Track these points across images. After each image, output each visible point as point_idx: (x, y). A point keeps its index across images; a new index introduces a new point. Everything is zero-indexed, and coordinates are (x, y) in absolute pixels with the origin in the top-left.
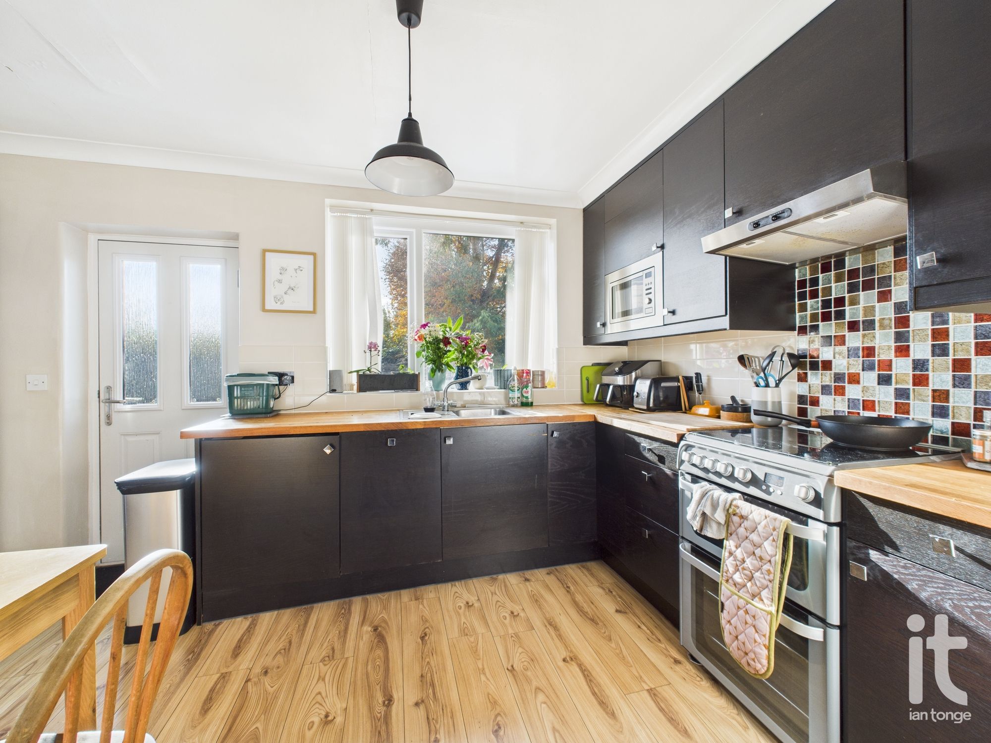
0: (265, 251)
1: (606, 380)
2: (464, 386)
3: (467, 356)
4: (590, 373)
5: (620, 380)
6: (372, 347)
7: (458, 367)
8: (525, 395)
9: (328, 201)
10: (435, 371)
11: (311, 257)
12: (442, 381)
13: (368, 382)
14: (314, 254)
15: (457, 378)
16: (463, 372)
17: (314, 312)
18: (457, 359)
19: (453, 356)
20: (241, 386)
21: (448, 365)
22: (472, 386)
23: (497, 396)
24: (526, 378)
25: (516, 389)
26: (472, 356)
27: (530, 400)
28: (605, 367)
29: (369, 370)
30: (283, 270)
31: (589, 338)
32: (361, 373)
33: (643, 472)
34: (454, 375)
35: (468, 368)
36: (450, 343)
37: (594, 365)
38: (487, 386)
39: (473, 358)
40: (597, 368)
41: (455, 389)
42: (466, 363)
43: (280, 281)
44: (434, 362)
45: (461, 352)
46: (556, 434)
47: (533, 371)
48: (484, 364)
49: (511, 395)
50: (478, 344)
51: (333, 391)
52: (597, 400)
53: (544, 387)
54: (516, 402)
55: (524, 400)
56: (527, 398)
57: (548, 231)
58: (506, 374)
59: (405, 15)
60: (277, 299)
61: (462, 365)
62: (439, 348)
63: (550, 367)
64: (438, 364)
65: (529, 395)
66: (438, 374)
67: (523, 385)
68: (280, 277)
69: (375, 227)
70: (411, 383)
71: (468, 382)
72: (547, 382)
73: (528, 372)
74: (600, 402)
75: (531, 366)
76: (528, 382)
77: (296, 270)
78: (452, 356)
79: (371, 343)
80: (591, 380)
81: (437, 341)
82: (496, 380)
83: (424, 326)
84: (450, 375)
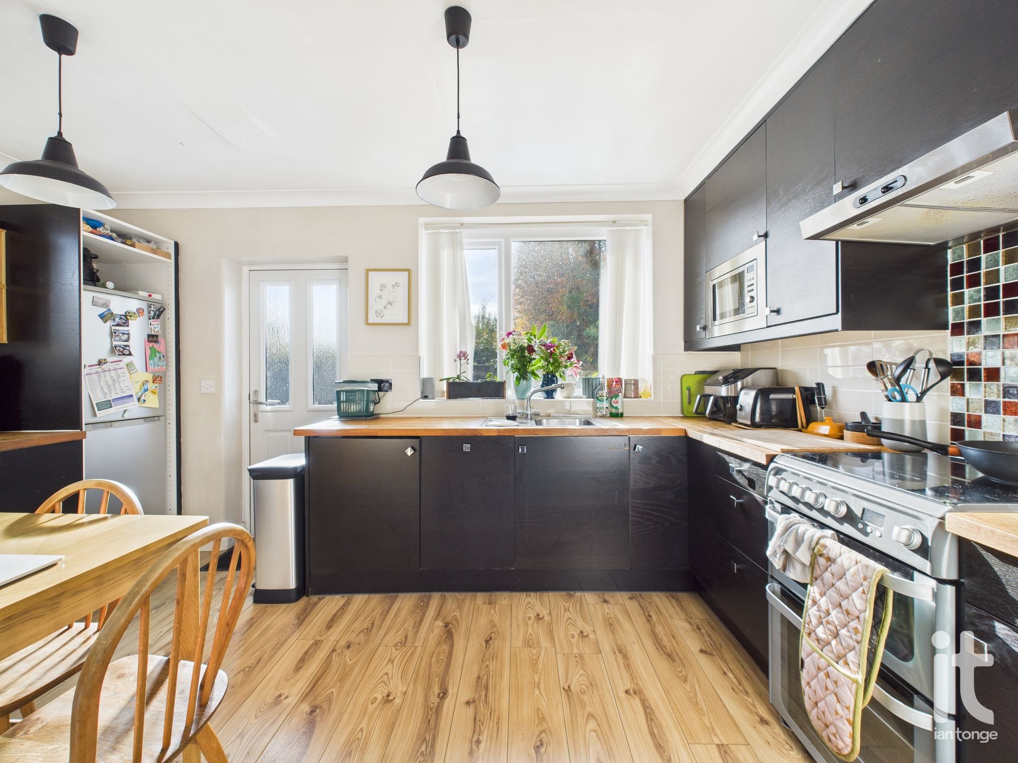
0: (368, 271)
1: (708, 390)
2: (550, 394)
3: (553, 364)
4: (692, 383)
5: (723, 391)
6: (462, 355)
7: (544, 375)
8: (614, 405)
9: (422, 220)
10: (520, 379)
11: (406, 273)
12: (528, 388)
13: (457, 390)
14: (409, 271)
15: (542, 386)
16: (549, 379)
17: (408, 324)
18: (543, 367)
19: (540, 364)
20: (347, 392)
21: (533, 373)
22: (559, 395)
23: (583, 404)
24: (616, 387)
25: (605, 398)
26: (557, 365)
27: (620, 411)
28: (708, 375)
29: (458, 377)
30: (383, 286)
31: (691, 344)
32: (451, 381)
33: (731, 496)
34: (541, 383)
35: (554, 376)
36: (534, 351)
37: (697, 373)
38: (575, 394)
39: (559, 367)
40: (700, 377)
41: (540, 396)
42: (552, 372)
43: (380, 297)
44: (518, 370)
45: (546, 360)
46: (640, 447)
47: (625, 380)
48: (572, 372)
49: (598, 405)
50: (564, 351)
51: (426, 397)
52: (697, 412)
53: (637, 396)
54: (604, 413)
55: (614, 411)
56: (616, 408)
57: (644, 228)
58: (594, 382)
59: (453, 37)
60: (378, 313)
61: (548, 373)
62: (524, 356)
63: (645, 375)
64: (523, 372)
65: (619, 405)
66: (524, 382)
67: (612, 395)
68: (380, 293)
69: (464, 240)
70: (496, 390)
71: (554, 391)
72: (641, 392)
73: (619, 381)
74: (699, 415)
75: (624, 376)
76: (619, 391)
77: (393, 286)
78: (538, 364)
79: (461, 352)
80: (693, 390)
81: (522, 349)
82: (584, 389)
83: (509, 334)
84: (536, 383)
